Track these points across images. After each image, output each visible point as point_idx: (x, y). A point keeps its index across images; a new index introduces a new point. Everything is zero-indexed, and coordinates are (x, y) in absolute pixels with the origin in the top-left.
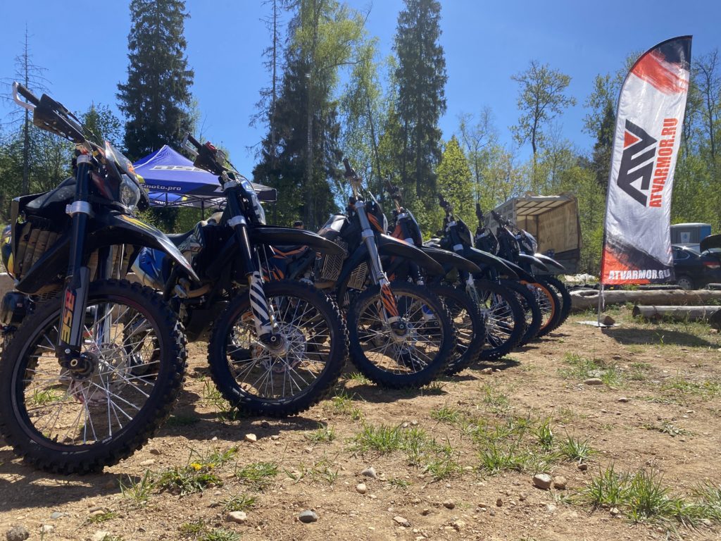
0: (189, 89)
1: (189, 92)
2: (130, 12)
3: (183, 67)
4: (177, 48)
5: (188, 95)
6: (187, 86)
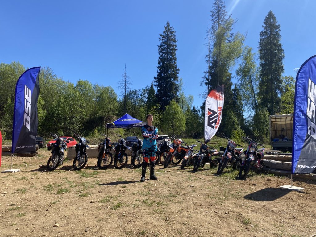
2: (158, 52)
3: (176, 67)
4: (174, 61)
5: (177, 78)
6: (177, 75)
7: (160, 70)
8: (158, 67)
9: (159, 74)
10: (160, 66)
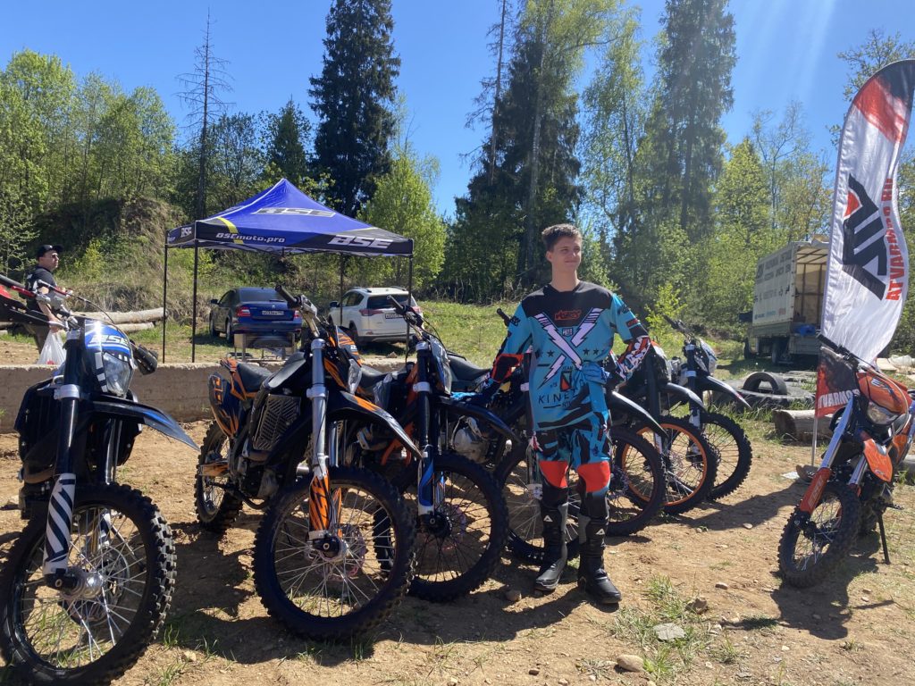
0: (394, 81)
1: (394, 85)
3: (389, 53)
4: (382, 30)
5: (392, 89)
6: (392, 78)
7: (332, 53)
8: (328, 43)
9: (330, 70)
10: (333, 37)
